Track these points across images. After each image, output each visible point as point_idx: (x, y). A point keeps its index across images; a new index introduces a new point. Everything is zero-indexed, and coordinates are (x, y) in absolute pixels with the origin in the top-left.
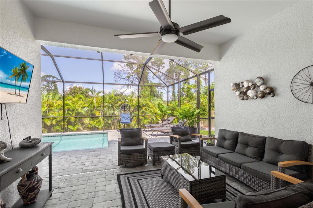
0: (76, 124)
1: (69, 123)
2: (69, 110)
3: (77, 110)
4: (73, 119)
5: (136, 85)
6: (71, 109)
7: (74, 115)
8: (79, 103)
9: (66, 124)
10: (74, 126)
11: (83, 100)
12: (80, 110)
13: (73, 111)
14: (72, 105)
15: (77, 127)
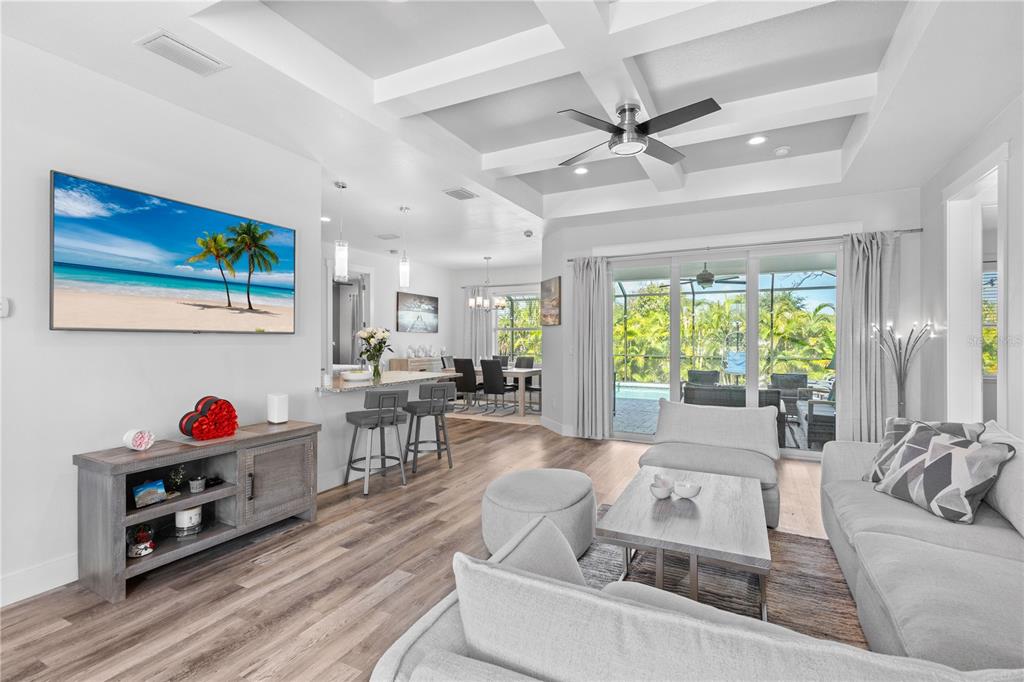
0: (647, 373)
1: (635, 369)
2: (633, 343)
3: (650, 343)
4: (641, 362)
5: (777, 290)
6: (637, 342)
7: (643, 353)
8: (653, 329)
9: (630, 371)
10: (643, 375)
11: (661, 325)
12: (653, 345)
13: (642, 345)
14: (639, 335)
15: (649, 377)
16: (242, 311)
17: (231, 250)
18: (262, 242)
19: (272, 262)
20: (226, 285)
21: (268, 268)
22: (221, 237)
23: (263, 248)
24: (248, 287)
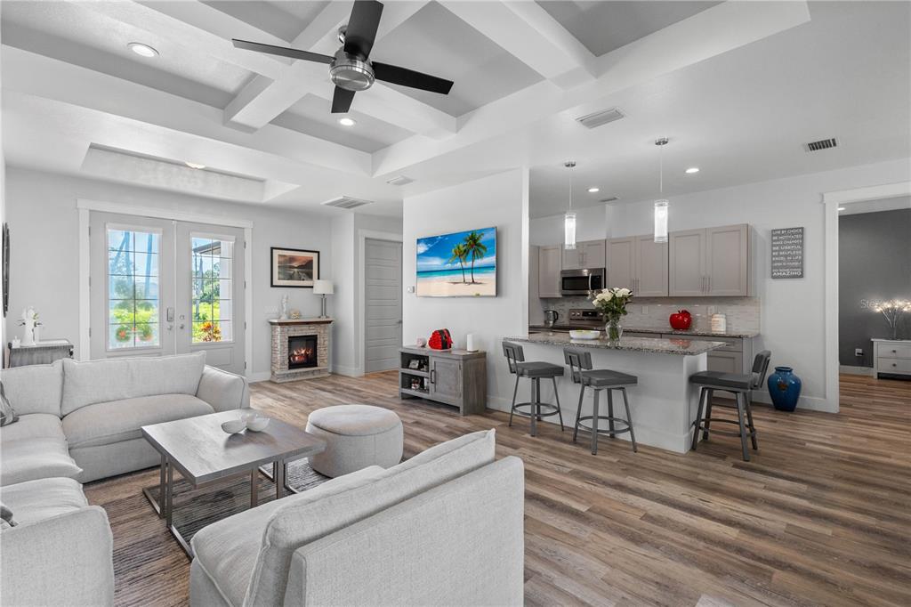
16: (470, 283)
17: (465, 251)
18: (479, 242)
19: (483, 251)
20: (463, 270)
21: (482, 256)
22: (461, 246)
23: (479, 245)
24: (472, 270)
